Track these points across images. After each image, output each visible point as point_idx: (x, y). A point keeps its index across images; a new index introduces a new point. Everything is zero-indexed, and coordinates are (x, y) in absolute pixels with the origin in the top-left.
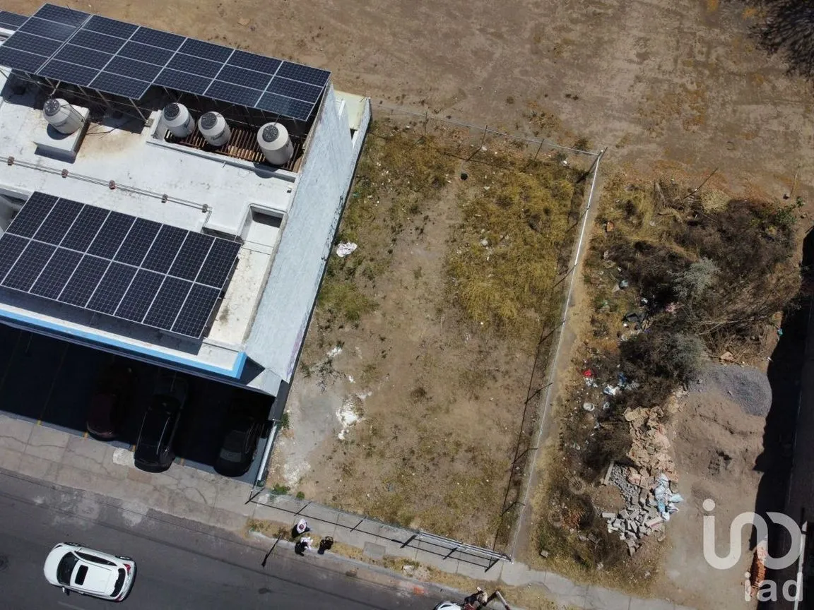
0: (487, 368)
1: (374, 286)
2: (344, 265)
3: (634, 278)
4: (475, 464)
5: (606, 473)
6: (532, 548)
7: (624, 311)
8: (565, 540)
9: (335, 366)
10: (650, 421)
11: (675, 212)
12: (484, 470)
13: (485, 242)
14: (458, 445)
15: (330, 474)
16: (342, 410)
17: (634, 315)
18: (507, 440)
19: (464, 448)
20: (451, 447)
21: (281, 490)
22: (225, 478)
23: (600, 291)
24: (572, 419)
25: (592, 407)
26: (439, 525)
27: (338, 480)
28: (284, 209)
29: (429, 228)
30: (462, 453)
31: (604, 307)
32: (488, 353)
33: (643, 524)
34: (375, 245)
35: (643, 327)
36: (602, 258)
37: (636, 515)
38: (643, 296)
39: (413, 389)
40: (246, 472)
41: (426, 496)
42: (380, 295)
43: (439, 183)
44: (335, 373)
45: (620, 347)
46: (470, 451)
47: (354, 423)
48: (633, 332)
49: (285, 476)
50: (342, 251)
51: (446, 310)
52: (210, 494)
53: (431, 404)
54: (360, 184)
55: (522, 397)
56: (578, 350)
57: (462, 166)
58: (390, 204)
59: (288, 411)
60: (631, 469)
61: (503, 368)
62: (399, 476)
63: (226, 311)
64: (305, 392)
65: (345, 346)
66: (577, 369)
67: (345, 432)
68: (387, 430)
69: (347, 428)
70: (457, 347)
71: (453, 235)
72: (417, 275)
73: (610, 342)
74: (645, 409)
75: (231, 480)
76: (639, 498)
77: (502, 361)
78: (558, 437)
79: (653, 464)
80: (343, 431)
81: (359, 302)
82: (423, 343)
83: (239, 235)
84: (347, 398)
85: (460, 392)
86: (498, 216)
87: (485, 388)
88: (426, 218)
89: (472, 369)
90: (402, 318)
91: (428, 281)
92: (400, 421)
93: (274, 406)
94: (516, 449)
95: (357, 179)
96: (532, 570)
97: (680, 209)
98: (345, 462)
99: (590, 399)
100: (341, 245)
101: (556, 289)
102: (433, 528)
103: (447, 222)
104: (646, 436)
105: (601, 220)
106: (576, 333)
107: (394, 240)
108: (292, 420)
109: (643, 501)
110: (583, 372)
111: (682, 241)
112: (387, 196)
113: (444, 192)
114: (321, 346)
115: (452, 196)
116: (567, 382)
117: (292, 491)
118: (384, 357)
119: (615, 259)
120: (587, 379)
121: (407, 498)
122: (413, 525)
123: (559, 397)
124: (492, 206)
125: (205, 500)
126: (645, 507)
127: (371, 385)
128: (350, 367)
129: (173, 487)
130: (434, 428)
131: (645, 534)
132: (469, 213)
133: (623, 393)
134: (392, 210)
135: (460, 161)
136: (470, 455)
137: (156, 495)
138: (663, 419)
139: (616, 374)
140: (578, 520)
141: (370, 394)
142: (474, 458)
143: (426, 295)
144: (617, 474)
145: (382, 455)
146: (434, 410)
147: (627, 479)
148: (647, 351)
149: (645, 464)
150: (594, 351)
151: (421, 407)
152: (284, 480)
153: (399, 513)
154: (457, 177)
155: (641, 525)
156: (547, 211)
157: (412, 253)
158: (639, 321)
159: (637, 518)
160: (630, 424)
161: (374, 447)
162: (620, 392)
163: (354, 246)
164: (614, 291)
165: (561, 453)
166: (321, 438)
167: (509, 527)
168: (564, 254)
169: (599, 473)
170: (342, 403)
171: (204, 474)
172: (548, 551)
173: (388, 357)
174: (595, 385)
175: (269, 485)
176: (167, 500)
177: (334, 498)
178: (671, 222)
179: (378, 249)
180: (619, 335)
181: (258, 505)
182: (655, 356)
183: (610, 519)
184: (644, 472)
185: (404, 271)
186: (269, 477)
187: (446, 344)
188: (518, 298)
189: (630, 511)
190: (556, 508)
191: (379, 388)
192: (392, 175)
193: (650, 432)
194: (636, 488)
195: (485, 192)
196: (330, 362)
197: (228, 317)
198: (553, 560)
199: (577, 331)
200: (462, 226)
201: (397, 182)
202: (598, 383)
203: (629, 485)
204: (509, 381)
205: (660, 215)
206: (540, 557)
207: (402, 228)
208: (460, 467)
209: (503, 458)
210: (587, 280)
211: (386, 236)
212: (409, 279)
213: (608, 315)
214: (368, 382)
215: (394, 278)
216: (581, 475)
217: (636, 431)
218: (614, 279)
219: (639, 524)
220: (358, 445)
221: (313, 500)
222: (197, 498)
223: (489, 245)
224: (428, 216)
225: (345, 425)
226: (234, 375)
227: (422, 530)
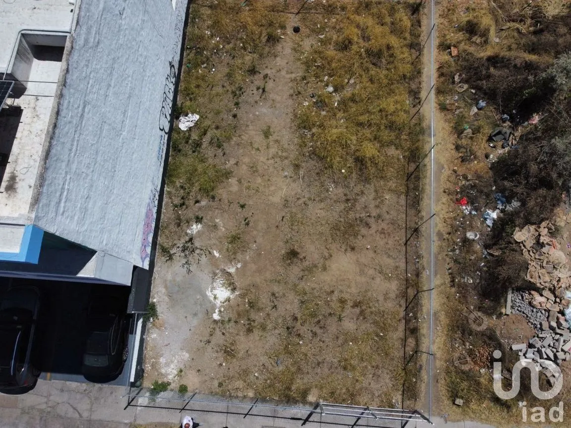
0: (358, 216)
1: (224, 154)
2: (189, 138)
3: (491, 96)
4: (364, 318)
5: (506, 301)
6: (444, 398)
7: (487, 130)
8: (478, 384)
9: (197, 243)
10: (541, 237)
11: (517, 25)
12: (375, 323)
13: (331, 89)
14: (342, 301)
15: (211, 359)
16: (213, 288)
17: (499, 133)
18: (394, 287)
19: (350, 303)
20: (335, 305)
21: (161, 387)
22: (98, 385)
23: (458, 115)
24: (457, 252)
25: (476, 236)
26: (338, 392)
27: (221, 365)
28: (67, 29)
29: (270, 85)
30: (349, 310)
31: (465, 132)
32: (355, 200)
33: (560, 350)
34: (218, 113)
35: (510, 144)
36: (453, 82)
37: (549, 341)
38: (503, 113)
39: (283, 252)
40: (120, 373)
41: (319, 364)
42: (233, 161)
43: (273, 39)
44: (198, 251)
45: (491, 169)
46: (357, 306)
47: (228, 300)
48: (500, 151)
49: (163, 371)
50: (184, 124)
51: (303, 164)
52: (84, 406)
53: (306, 263)
54: (192, 55)
55: (400, 239)
56: (448, 180)
57: (293, 21)
58: (227, 70)
59: (155, 300)
60: (533, 292)
61: (374, 213)
62: (286, 347)
63: (13, 178)
64: (169, 277)
65: (205, 220)
66: (451, 199)
67: (220, 311)
68: (264, 300)
69: (221, 306)
70: (321, 201)
71: (297, 88)
72: (267, 134)
73: (479, 166)
74: (534, 227)
75: (105, 386)
76: (549, 323)
77: (372, 206)
78: (447, 273)
79: (555, 283)
80: (217, 311)
81: (211, 173)
82: (286, 203)
83: (9, 72)
84: (215, 274)
85: (333, 247)
86: (340, 61)
87: (360, 237)
88: (266, 76)
89: (342, 220)
90: (259, 180)
91: (279, 138)
92: (276, 288)
93: (131, 297)
94: (404, 295)
95: (188, 51)
96: (448, 422)
97: (521, 21)
98: (225, 343)
99: (472, 228)
100: (182, 118)
101: (414, 121)
102: (334, 398)
103: (289, 76)
104: (540, 255)
105: (444, 47)
106: (442, 162)
107: (237, 104)
108: (159, 309)
109: (554, 324)
110: (458, 202)
111: (533, 49)
112: (222, 62)
113: (279, 47)
114: (179, 225)
115: (288, 51)
116: (443, 214)
117: (173, 386)
118: (247, 224)
119: (466, 81)
120: (464, 207)
121: (299, 369)
122: (311, 398)
123: (439, 231)
124: (331, 52)
125: (79, 414)
126: (558, 331)
127: (239, 256)
128: (214, 241)
129: (44, 406)
130: (313, 289)
131: (564, 360)
132: (308, 64)
133: (504, 215)
134: (229, 75)
135: (290, 15)
136: (357, 310)
137: (26, 418)
138: (554, 233)
139: (493, 196)
140: (487, 359)
141: (239, 266)
142: (362, 313)
143: (280, 153)
144: (518, 301)
145: (263, 328)
146: (310, 270)
147: (530, 304)
148: (524, 165)
149: (547, 285)
150: (465, 177)
151: (295, 270)
152: (162, 374)
153: (293, 388)
154: (290, 31)
155: (557, 351)
156: (389, 47)
157: (257, 113)
158: (505, 139)
159: (552, 345)
160: (521, 245)
161: (254, 321)
162: (502, 215)
163: (196, 117)
164: (472, 113)
165: (453, 290)
166: (195, 322)
167: (414, 380)
168: (414, 86)
169: (499, 303)
170: (210, 280)
171: (74, 385)
172: (462, 398)
173: (251, 225)
174: (474, 213)
175: (147, 383)
176: (38, 422)
177: (220, 385)
178: (516, 34)
179: (221, 115)
180: (487, 156)
181: (139, 408)
182: (533, 168)
183: (521, 351)
184: (546, 293)
185: (252, 133)
186: (145, 375)
187: (310, 199)
188: (375, 139)
189: (542, 338)
190: (460, 350)
191: (248, 258)
192: (224, 41)
193: (544, 250)
194: (543, 312)
195: (321, 41)
196: (191, 240)
197: (17, 186)
198: (468, 407)
199: (443, 160)
200: (304, 78)
201: (228, 47)
202: (476, 209)
203: (535, 310)
204: (384, 225)
205: (502, 30)
206: (454, 407)
207: (243, 90)
208: (349, 325)
209: (393, 307)
210: (443, 108)
211: (227, 101)
212: (259, 139)
213: (471, 138)
214: (235, 253)
215: (243, 142)
216: (480, 309)
217: (529, 251)
218: (469, 101)
219: (555, 350)
220: (236, 322)
221: (197, 391)
222: (71, 413)
223: (336, 90)
224: (267, 74)
225: (218, 303)
226: (22, 259)
227: (322, 402)
